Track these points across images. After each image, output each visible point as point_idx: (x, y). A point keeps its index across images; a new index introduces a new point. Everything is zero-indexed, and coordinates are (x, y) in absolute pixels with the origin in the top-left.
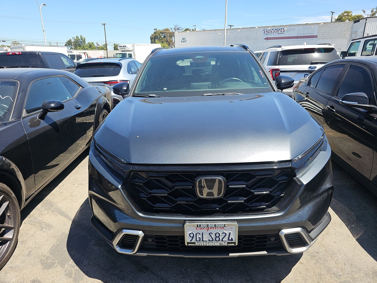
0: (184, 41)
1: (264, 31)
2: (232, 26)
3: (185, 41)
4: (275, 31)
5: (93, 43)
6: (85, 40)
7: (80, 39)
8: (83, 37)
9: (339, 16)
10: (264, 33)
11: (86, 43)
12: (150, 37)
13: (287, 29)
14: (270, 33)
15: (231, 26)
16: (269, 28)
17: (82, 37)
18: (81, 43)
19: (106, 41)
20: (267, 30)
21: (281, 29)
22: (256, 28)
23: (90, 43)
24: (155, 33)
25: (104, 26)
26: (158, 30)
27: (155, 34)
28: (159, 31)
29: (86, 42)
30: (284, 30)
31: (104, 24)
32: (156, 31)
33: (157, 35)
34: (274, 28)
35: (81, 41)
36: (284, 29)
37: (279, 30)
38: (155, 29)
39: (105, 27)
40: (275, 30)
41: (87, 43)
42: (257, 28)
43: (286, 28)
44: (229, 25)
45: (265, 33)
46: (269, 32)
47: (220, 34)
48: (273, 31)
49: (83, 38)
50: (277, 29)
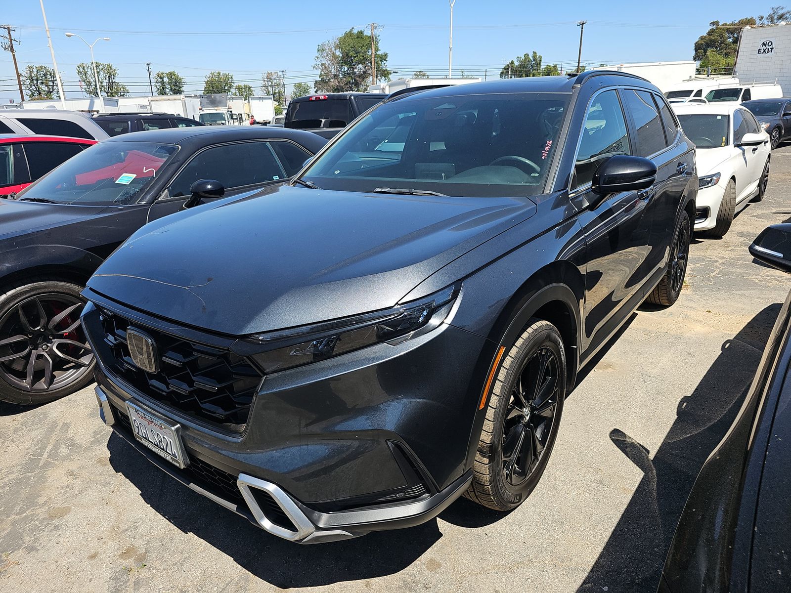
0: (766, 51)
3: (770, 50)
5: (555, 66)
6: (540, 60)
7: (532, 59)
8: (538, 54)
11: (542, 68)
12: (695, 44)
17: (536, 56)
18: (532, 67)
19: (579, 60)
23: (550, 66)
24: (711, 33)
25: (582, 28)
26: (723, 25)
27: (709, 35)
28: (722, 27)
29: (542, 64)
31: (583, 24)
32: (714, 27)
33: (714, 37)
35: (533, 63)
38: (713, 23)
39: (582, 31)
41: (544, 67)
49: (538, 57)
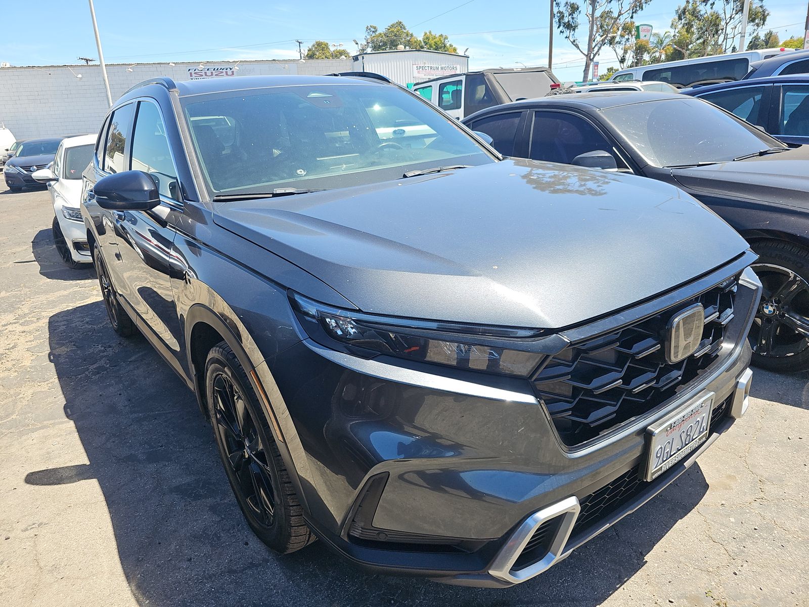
1: (190, 71)
2: (90, 60)
4: (214, 74)
9: (309, 51)
10: (191, 76)
13: (238, 68)
14: (204, 76)
15: (87, 60)
16: (201, 66)
20: (195, 70)
21: (227, 69)
22: (171, 64)
30: (233, 72)
34: (211, 67)
36: (231, 69)
37: (221, 70)
40: (214, 69)
42: (174, 65)
43: (236, 68)
44: (82, 59)
45: (193, 77)
46: (202, 75)
47: (80, 76)
48: (209, 73)
50: (217, 70)
